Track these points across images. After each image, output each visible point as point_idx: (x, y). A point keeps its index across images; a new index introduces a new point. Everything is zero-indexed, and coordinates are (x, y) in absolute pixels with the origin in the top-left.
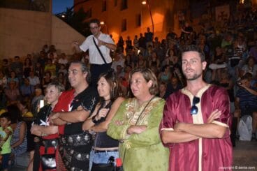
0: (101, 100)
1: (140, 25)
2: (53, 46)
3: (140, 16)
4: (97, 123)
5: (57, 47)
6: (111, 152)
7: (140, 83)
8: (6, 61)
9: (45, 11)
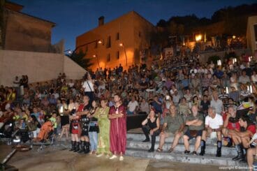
0: (92, 108)
1: (118, 58)
2: (64, 74)
3: (118, 53)
4: (92, 114)
5: (67, 75)
6: (95, 123)
7: (103, 103)
8: (38, 83)
9: (59, 53)
